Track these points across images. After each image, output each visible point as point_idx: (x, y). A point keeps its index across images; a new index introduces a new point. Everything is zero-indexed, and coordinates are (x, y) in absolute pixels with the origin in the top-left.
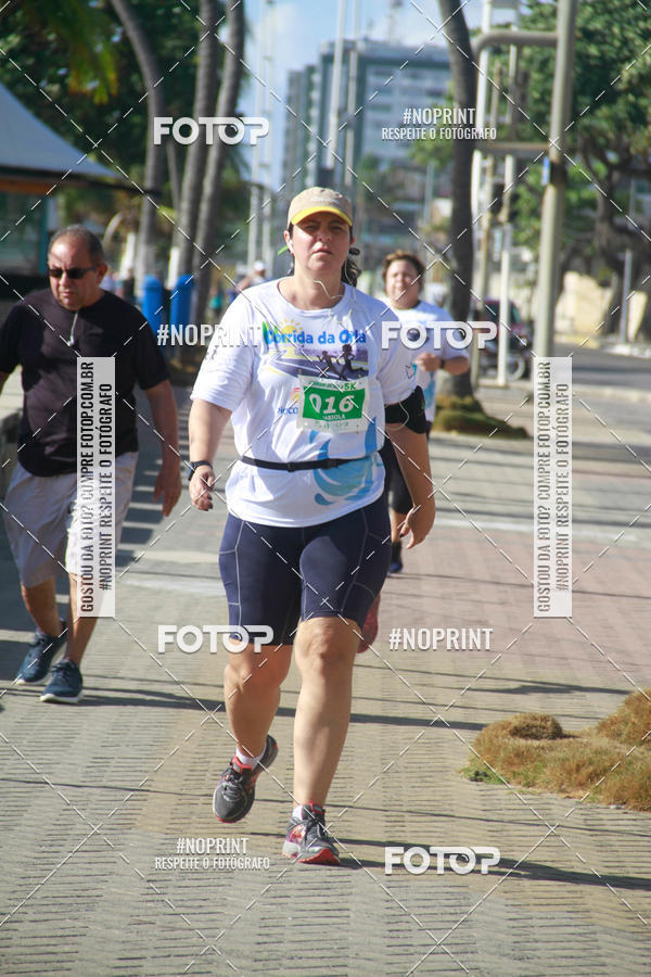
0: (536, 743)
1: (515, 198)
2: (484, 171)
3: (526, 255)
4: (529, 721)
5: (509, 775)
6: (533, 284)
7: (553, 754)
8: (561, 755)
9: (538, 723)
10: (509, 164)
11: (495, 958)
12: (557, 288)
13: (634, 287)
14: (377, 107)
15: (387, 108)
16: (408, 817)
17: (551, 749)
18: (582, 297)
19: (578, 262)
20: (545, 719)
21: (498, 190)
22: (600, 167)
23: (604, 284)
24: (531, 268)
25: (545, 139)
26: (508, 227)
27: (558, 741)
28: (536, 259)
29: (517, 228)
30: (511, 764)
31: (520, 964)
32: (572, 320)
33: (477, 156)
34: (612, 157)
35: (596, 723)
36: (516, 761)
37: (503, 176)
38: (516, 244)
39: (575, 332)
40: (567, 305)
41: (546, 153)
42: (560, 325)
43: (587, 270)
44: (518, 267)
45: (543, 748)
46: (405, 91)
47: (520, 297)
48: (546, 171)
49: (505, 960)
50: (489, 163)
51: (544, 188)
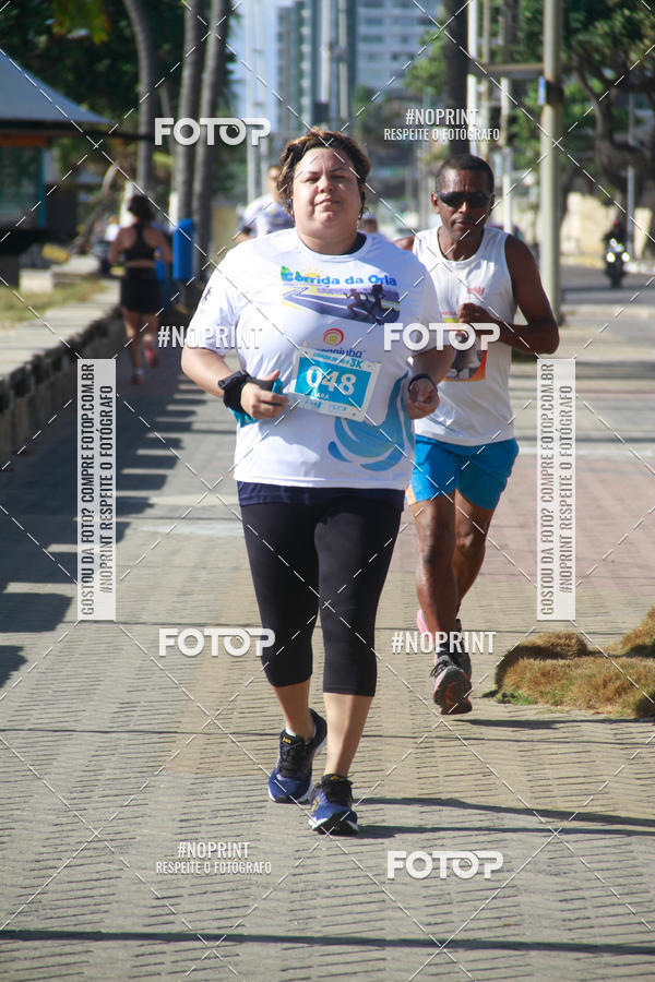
0: (561, 662)
1: (513, 120)
2: (479, 96)
3: (528, 178)
4: (553, 640)
5: (537, 695)
6: (536, 208)
7: (579, 671)
8: (588, 672)
9: (563, 641)
10: (504, 85)
11: (532, 875)
12: (561, 210)
13: (638, 204)
14: (368, 39)
15: (379, 39)
16: (437, 743)
17: (577, 666)
18: (587, 217)
19: (580, 182)
20: (569, 637)
21: (495, 114)
22: (596, 84)
23: (608, 203)
24: (533, 192)
25: (540, 59)
26: (507, 150)
27: (585, 659)
28: (538, 183)
29: (517, 151)
30: (537, 683)
31: (557, 879)
32: (578, 241)
33: (471, 80)
34: (609, 74)
35: (621, 638)
36: (543, 680)
37: (499, 100)
38: (516, 167)
39: (582, 253)
40: (573, 226)
41: (541, 73)
42: (566, 246)
43: (590, 190)
44: (520, 190)
45: (569, 666)
46: (396, 20)
47: (524, 222)
48: (542, 92)
49: (541, 876)
50: (484, 87)
51: (541, 108)
